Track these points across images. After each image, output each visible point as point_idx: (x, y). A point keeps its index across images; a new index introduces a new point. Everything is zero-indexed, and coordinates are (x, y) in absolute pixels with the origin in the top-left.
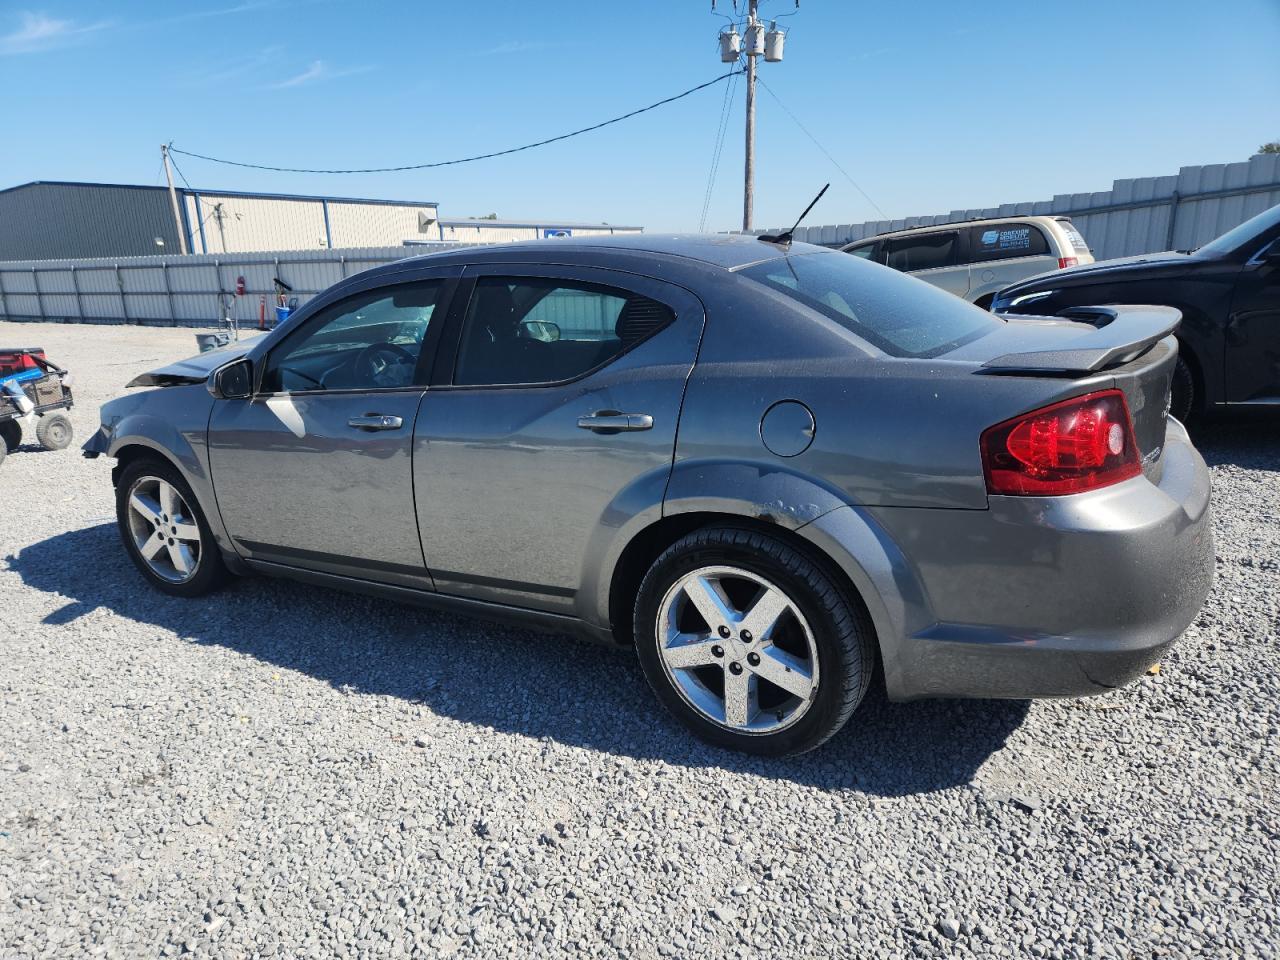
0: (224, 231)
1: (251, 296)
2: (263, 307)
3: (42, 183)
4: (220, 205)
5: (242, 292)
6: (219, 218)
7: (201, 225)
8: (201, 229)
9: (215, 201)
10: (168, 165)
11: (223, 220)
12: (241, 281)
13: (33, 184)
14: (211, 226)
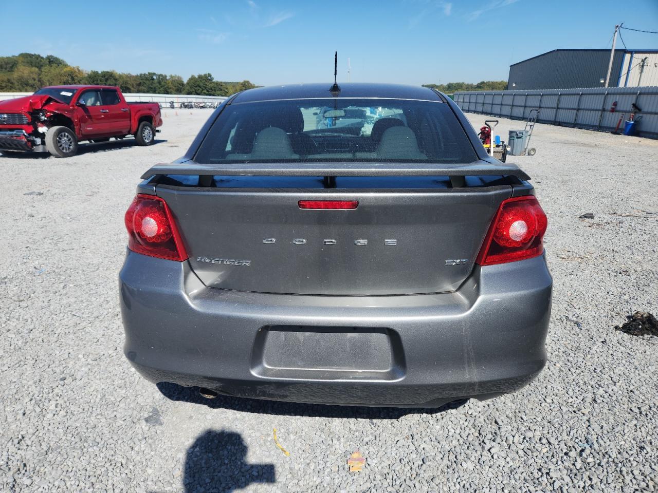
0: (643, 74)
1: (617, 113)
2: (621, 120)
3: (558, 50)
4: (646, 58)
5: (613, 110)
6: (643, 66)
7: (629, 70)
8: (628, 73)
9: (643, 56)
10: (616, 37)
11: (645, 67)
12: (615, 104)
13: (554, 51)
14: (635, 70)
